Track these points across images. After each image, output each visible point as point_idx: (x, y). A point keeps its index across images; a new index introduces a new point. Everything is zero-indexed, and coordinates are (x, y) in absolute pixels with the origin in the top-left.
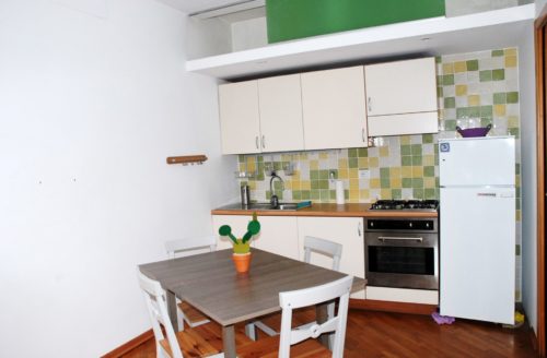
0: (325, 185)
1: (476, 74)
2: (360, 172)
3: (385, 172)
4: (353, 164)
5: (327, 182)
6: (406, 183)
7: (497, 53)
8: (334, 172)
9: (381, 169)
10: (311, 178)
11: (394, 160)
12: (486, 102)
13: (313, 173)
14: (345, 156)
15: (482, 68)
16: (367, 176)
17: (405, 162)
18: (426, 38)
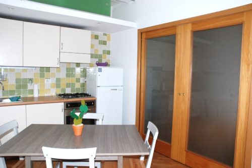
0: (25, 86)
1: (97, 41)
2: (46, 80)
3: (58, 80)
4: (42, 76)
5: (27, 85)
6: (68, 85)
7: (105, 34)
8: (31, 80)
9: (57, 79)
10: (16, 82)
11: (63, 75)
12: (100, 53)
13: (18, 80)
14: (38, 71)
15: (100, 39)
16: (49, 82)
17: (68, 75)
18: (99, 23)
